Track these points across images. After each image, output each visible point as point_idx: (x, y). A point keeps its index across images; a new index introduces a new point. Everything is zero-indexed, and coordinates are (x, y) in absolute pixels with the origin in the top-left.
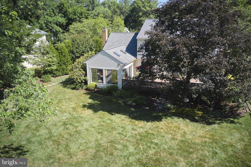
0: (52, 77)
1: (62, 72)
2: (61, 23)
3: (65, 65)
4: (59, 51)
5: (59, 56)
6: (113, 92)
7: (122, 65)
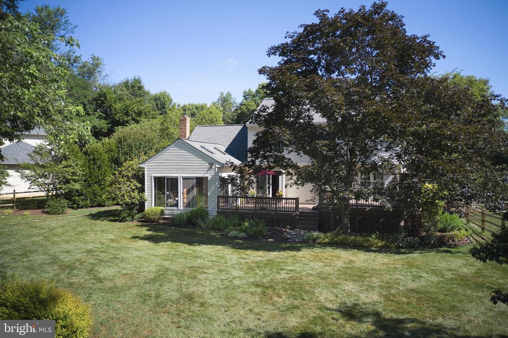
0: (70, 207)
1: (91, 199)
2: (97, 129)
3: (99, 186)
4: (89, 156)
5: (89, 167)
6: (199, 221)
7: (217, 166)
